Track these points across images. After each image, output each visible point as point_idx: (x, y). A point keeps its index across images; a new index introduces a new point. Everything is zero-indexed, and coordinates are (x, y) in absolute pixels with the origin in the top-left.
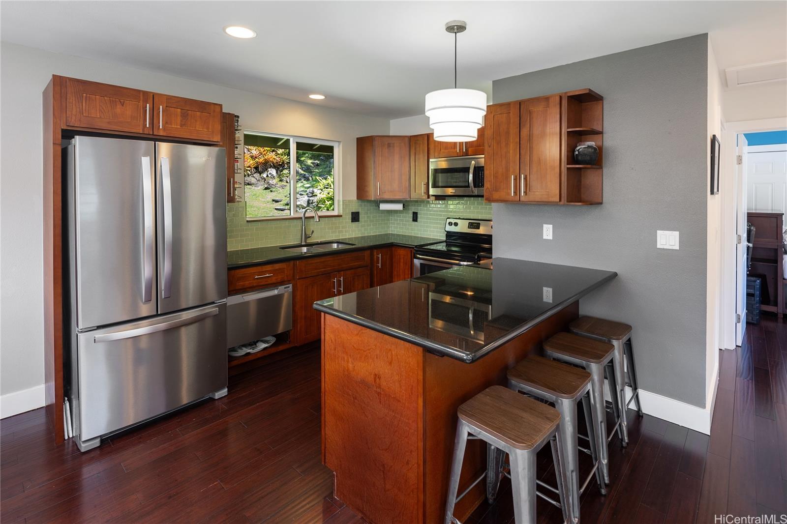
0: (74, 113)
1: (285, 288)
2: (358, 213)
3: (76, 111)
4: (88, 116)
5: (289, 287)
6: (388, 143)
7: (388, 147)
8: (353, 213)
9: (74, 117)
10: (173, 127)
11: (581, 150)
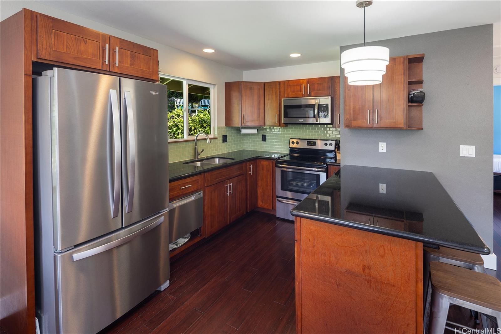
0: (44, 46)
1: (199, 194)
2: (226, 136)
3: (46, 45)
4: (56, 51)
5: (201, 194)
6: (250, 87)
7: (250, 90)
8: (223, 136)
9: (44, 51)
10: (124, 66)
11: (415, 94)
